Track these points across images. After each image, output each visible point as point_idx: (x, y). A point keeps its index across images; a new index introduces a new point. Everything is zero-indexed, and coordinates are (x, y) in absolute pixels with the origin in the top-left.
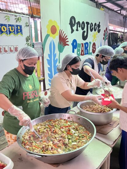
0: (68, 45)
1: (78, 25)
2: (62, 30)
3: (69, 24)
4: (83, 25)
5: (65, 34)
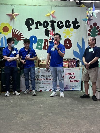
1: (38, 24)
2: (15, 29)
3: (25, 24)
4: (45, 23)
5: (20, 32)
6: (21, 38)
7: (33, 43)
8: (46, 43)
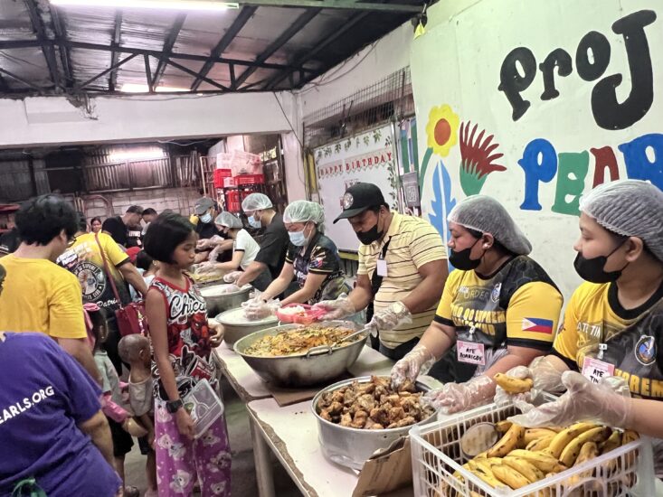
0: (502, 169)
1: (556, 69)
2: (469, 123)
3: (500, 89)
4: (590, 52)
5: (484, 131)
6: (493, 162)
7: (540, 182)
8: (607, 170)
